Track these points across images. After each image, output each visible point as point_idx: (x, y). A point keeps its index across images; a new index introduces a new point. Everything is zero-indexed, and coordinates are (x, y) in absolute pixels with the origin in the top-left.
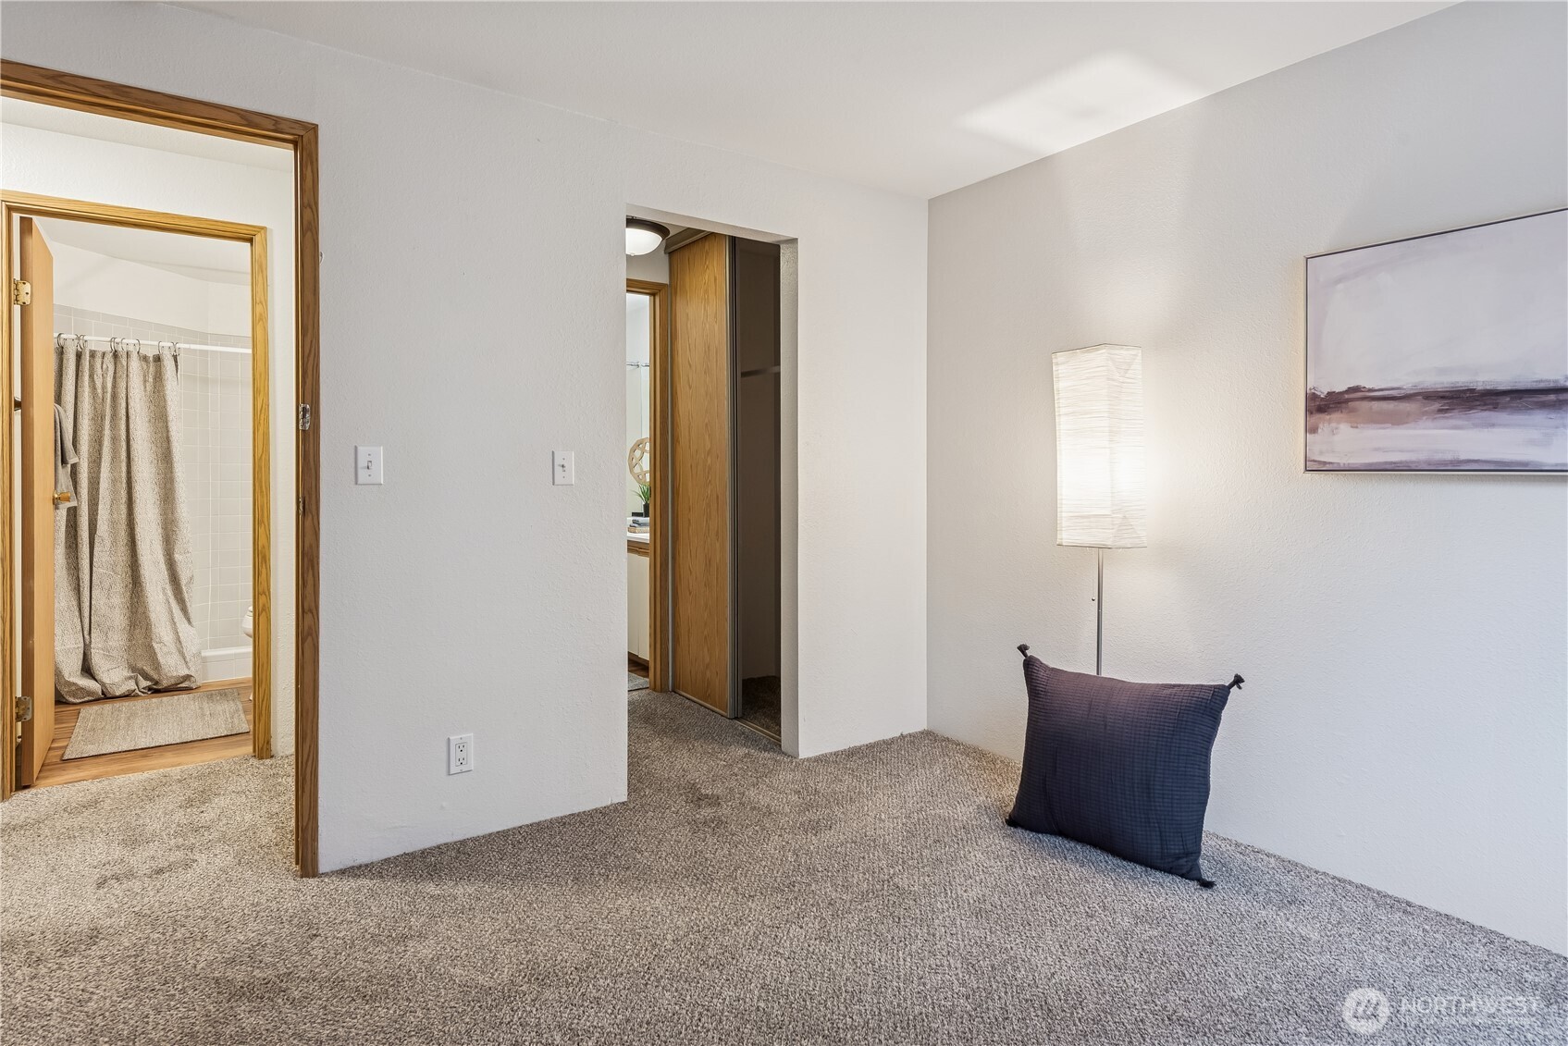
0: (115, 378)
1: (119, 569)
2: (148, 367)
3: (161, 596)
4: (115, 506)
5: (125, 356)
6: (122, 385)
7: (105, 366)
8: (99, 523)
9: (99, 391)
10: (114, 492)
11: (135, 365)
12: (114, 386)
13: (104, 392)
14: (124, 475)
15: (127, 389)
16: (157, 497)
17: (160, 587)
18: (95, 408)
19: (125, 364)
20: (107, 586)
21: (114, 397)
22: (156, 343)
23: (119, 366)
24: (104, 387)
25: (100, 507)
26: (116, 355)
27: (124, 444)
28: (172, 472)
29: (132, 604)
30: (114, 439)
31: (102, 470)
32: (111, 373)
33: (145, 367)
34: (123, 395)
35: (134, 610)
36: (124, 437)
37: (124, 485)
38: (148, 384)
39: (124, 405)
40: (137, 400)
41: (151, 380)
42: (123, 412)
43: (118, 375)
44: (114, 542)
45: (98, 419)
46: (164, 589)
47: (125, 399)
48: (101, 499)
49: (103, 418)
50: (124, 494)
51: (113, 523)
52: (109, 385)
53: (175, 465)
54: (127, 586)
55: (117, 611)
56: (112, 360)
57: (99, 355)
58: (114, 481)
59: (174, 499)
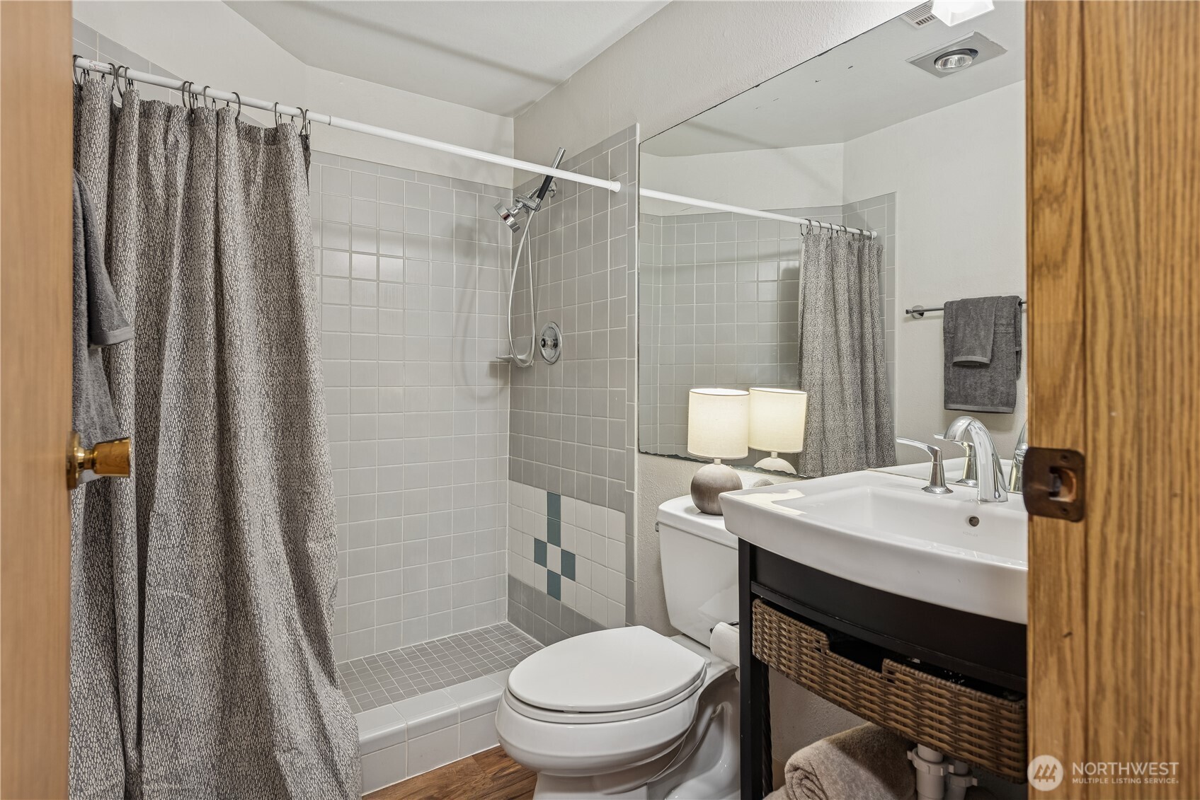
0: (190, 168)
1: (200, 584)
2: (255, 152)
3: (285, 637)
4: (191, 445)
5: (213, 119)
6: (208, 182)
7: (171, 139)
8: (160, 483)
9: (159, 192)
10: (190, 414)
11: (231, 139)
12: (189, 187)
13: (170, 195)
14: (211, 375)
15: (216, 193)
16: (269, 422)
17: (281, 617)
18: (149, 231)
19: (213, 136)
20: (175, 626)
21: (190, 207)
22: (271, 105)
23: (200, 141)
24: (169, 184)
25: (162, 448)
26: (193, 118)
27: (210, 309)
28: (299, 372)
29: (226, 660)
30: (190, 299)
31: (166, 365)
32: (183, 154)
33: (249, 152)
34: (209, 203)
35: (230, 672)
36: (211, 294)
37: (212, 400)
38: (253, 189)
39: (210, 225)
40: (238, 217)
41: (259, 180)
42: (210, 239)
43: (198, 161)
44: (190, 524)
45: (156, 257)
46: (289, 620)
47: (212, 210)
48: (162, 429)
49: (166, 248)
50: (210, 416)
51: (187, 483)
52: (180, 180)
53: (310, 355)
54: (215, 621)
55: (197, 680)
56: (185, 128)
57: (160, 111)
58: (189, 390)
59: (306, 426)
